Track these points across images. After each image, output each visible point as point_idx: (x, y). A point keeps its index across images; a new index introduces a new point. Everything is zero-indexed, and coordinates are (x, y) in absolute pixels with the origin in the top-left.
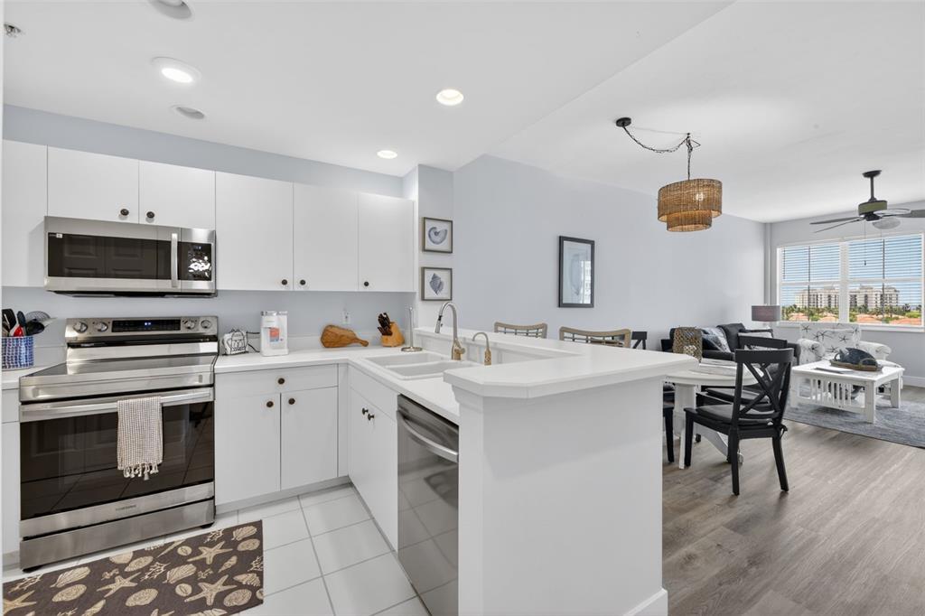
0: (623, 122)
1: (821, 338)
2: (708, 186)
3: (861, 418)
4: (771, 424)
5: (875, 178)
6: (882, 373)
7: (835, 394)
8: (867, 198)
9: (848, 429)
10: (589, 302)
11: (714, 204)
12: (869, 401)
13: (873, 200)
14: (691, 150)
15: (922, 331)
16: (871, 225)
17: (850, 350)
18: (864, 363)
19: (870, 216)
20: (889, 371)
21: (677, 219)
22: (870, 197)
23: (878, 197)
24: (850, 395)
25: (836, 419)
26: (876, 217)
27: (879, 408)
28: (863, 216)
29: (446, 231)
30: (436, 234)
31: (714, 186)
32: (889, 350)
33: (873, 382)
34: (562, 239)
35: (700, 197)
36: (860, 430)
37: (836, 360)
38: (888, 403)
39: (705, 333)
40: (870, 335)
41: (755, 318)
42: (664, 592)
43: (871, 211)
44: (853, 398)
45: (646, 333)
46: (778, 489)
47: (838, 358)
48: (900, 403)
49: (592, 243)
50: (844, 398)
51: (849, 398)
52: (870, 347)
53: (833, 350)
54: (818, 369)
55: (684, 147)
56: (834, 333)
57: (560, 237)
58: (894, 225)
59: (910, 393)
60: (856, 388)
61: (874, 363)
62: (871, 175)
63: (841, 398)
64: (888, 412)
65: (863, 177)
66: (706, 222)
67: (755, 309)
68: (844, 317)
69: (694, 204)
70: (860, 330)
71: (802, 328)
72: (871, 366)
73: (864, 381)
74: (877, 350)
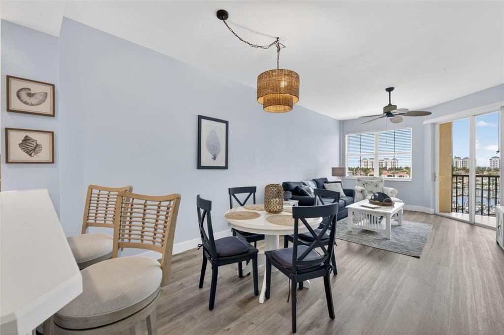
0: (222, 15)
1: (365, 185)
2: (288, 75)
3: (384, 236)
4: (323, 264)
5: (391, 92)
6: (394, 207)
7: (371, 220)
8: (387, 104)
9: (376, 245)
10: (224, 165)
11: (294, 90)
12: (388, 222)
13: (390, 105)
14: (279, 50)
15: (411, 181)
16: (389, 120)
17: (378, 193)
18: (386, 201)
19: (389, 114)
20: (398, 205)
22: (389, 103)
23: (393, 103)
24: (378, 221)
25: (371, 237)
26: (392, 115)
27: (393, 226)
28: (385, 114)
29: (46, 94)
30: (30, 95)
31: (293, 76)
32: (397, 191)
33: (390, 214)
34: (200, 118)
35: (283, 84)
36: (383, 245)
37: (371, 199)
38: (396, 223)
39: (305, 184)
40: (388, 183)
41: (333, 175)
43: (389, 111)
44: (380, 222)
45: (255, 187)
47: (373, 197)
48: (402, 223)
49: (226, 123)
50: (375, 222)
51: (378, 222)
52: (388, 190)
53: (371, 192)
54: (362, 206)
55: (274, 47)
56: (371, 182)
57: (199, 116)
59: (406, 215)
61: (390, 201)
62: (390, 90)
63: (374, 223)
64: (396, 229)
65: (385, 91)
66: (290, 105)
67: (333, 169)
68: (376, 173)
70: (383, 180)
71: (357, 180)
72: (389, 203)
73: (385, 214)
74: (391, 192)
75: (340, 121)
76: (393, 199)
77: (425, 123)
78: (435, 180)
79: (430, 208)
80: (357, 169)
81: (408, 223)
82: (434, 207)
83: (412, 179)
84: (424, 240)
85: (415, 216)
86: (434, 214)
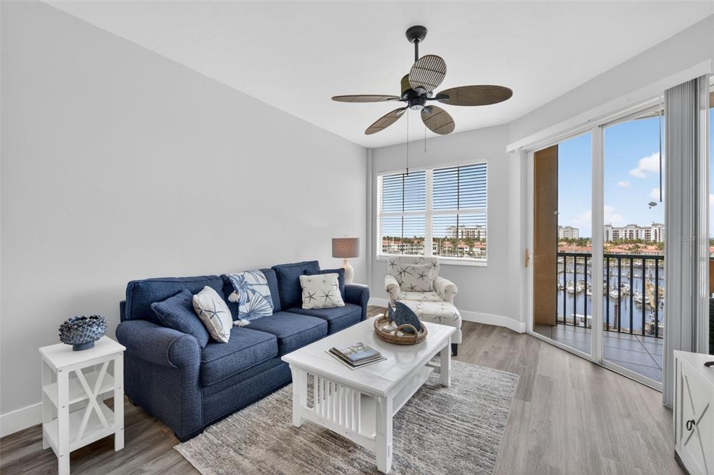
1: (403, 274)
15: (486, 265)
19: (413, 98)
53: (411, 290)
56: (414, 269)
61: (413, 331)
67: (337, 241)
68: (428, 250)
70: (438, 264)
71: (389, 263)
72: (410, 337)
74: (445, 291)
75: (368, 148)
77: (510, 148)
78: (526, 266)
79: (519, 320)
80: (444, 239)
82: (526, 321)
83: (487, 262)
86: (525, 333)
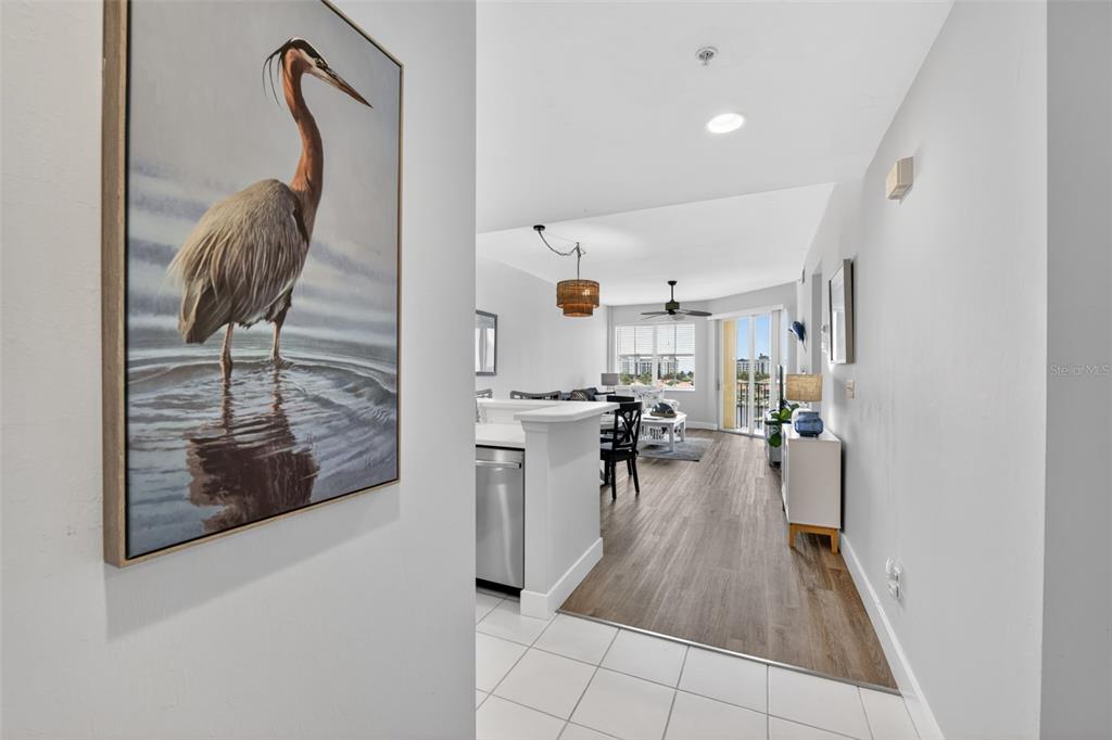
0: (539, 228)
2: (591, 286)
3: (667, 449)
5: (674, 286)
6: (676, 419)
8: (669, 300)
9: (661, 456)
10: (492, 370)
11: (595, 300)
12: (671, 438)
13: (673, 301)
14: (579, 256)
15: (694, 390)
16: (672, 318)
17: (660, 404)
18: (668, 412)
19: (671, 312)
20: (680, 418)
21: (572, 308)
22: (671, 299)
23: (675, 299)
24: (661, 434)
25: (654, 452)
26: (674, 313)
27: (675, 442)
28: (667, 311)
31: (594, 287)
32: (677, 404)
33: (672, 425)
35: (587, 292)
36: (667, 456)
37: (653, 411)
38: (679, 439)
40: (669, 394)
41: (603, 384)
42: (601, 539)
43: (672, 308)
44: (663, 436)
46: (634, 492)
48: (685, 439)
49: (495, 317)
51: (661, 436)
52: (669, 402)
55: (575, 253)
56: (649, 393)
58: (682, 318)
59: (689, 433)
60: (664, 430)
61: (672, 412)
62: (672, 283)
63: (657, 437)
64: (680, 444)
65: (668, 284)
66: (589, 312)
68: (654, 381)
69: (581, 297)
72: (671, 414)
73: (669, 424)
74: (673, 404)
75: (608, 307)
76: (676, 412)
78: (718, 389)
79: (713, 423)
81: (689, 439)
82: (718, 422)
83: (695, 388)
84: (704, 450)
85: (698, 433)
86: (718, 430)
